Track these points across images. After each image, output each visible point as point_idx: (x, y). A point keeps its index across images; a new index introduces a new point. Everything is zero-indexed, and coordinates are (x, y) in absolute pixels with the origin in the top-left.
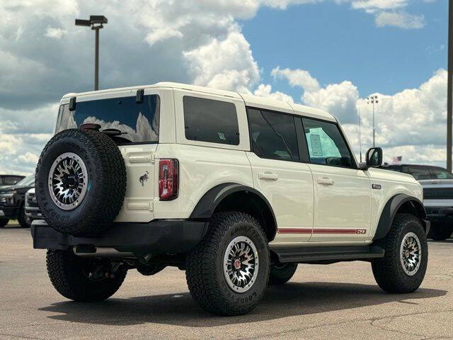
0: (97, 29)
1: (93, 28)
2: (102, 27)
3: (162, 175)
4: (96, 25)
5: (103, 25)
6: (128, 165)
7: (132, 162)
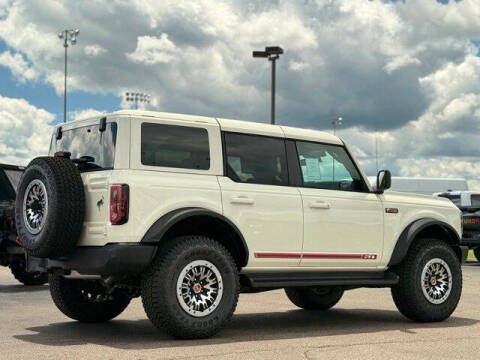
0: (273, 60)
1: (270, 59)
2: (278, 57)
3: (114, 200)
4: (273, 56)
5: (280, 55)
6: (90, 190)
7: (93, 188)
